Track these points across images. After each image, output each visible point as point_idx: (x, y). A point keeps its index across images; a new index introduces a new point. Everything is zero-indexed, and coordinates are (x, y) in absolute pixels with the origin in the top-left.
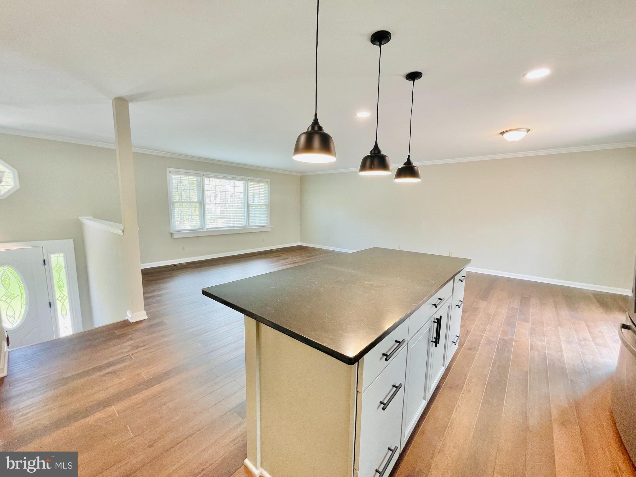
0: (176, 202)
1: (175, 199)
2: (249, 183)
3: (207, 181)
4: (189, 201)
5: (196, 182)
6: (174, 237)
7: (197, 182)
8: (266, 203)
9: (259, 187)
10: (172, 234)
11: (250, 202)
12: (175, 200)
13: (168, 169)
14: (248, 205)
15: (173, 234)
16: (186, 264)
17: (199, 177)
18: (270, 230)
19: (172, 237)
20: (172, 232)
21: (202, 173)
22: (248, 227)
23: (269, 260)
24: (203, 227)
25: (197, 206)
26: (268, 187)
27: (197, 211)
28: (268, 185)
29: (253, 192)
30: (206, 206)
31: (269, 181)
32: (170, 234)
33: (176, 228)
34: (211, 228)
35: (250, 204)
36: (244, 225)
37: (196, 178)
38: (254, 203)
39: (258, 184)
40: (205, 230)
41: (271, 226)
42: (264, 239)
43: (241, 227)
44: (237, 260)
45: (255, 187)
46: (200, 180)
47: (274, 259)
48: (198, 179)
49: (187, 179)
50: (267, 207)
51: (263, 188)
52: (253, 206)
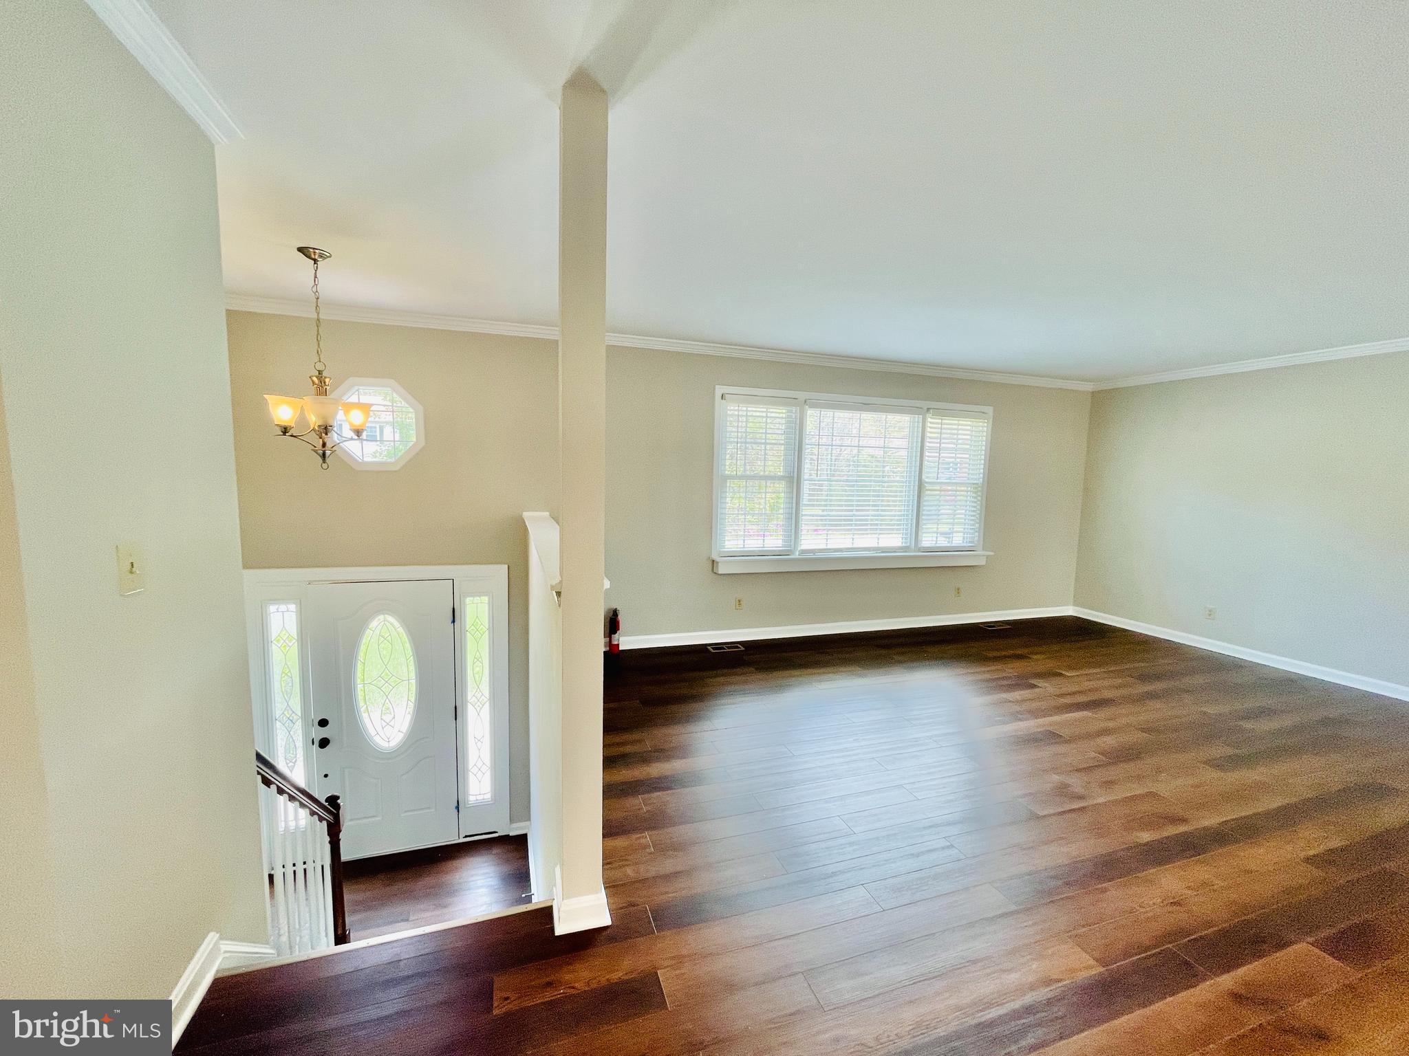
0: (731, 477)
1: (729, 468)
2: (929, 420)
3: (812, 416)
4: (762, 473)
5: (784, 421)
6: (721, 572)
7: (787, 423)
8: (976, 480)
9: (956, 431)
10: (715, 564)
11: (926, 478)
12: (729, 471)
13: (719, 390)
14: (921, 485)
15: (718, 563)
16: (742, 649)
17: (794, 409)
18: (983, 562)
19: (714, 571)
20: (715, 556)
21: (802, 395)
22: (915, 552)
23: (988, 669)
24: (793, 546)
25: (781, 486)
26: (985, 429)
27: (781, 501)
28: (986, 424)
29: (938, 445)
30: (806, 487)
31: (990, 410)
32: (711, 563)
33: (726, 547)
34: (813, 551)
35: (927, 483)
36: (904, 545)
37: (784, 411)
38: (938, 481)
39: (956, 422)
40: (796, 555)
41: (983, 550)
42: (958, 589)
43: (895, 552)
44: (883, 652)
45: (944, 431)
46: (796, 416)
47: (1012, 669)
48: (791, 412)
49: (761, 414)
50: (976, 493)
51: (969, 432)
52: (935, 488)
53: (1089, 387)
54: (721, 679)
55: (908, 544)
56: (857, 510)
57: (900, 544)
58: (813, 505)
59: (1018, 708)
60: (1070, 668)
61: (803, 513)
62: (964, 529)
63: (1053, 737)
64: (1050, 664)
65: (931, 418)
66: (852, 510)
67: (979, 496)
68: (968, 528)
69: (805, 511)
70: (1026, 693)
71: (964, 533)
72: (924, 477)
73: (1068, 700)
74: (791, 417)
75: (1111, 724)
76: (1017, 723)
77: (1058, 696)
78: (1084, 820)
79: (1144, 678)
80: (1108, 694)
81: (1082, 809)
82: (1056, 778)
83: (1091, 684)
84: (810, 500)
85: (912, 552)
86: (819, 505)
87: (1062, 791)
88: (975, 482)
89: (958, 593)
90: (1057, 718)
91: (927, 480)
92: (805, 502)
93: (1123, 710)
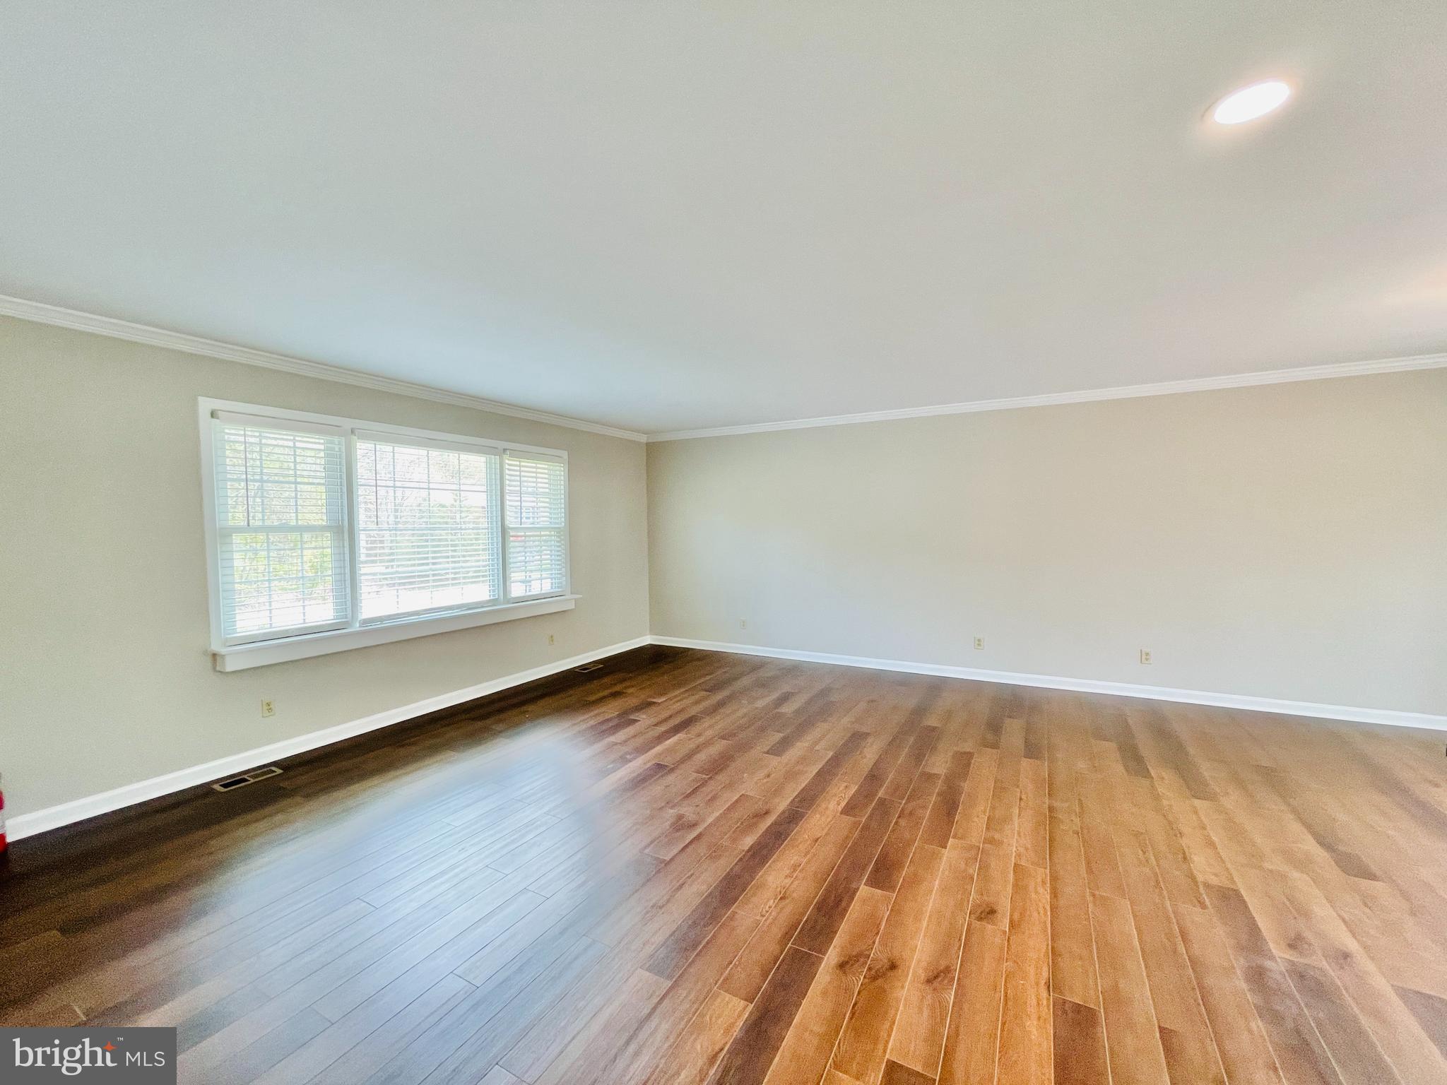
0: (238, 530)
1: (234, 518)
3: (363, 448)
4: (293, 523)
5: (322, 454)
6: (229, 669)
7: (327, 456)
8: (558, 523)
9: (534, 475)
10: (218, 658)
11: (511, 521)
12: (231, 523)
13: (205, 404)
14: (504, 530)
15: (223, 656)
16: (279, 771)
17: (336, 439)
18: (571, 606)
19: (218, 668)
20: (216, 647)
21: (347, 423)
22: (504, 604)
23: (592, 714)
24: (350, 616)
25: (327, 540)
26: (562, 473)
27: (328, 559)
28: (562, 469)
29: (518, 488)
30: (362, 540)
31: (565, 454)
32: (209, 659)
33: (238, 630)
34: (381, 619)
35: (509, 528)
36: (492, 598)
37: (322, 441)
38: (522, 526)
39: (534, 465)
40: (356, 627)
41: (571, 593)
42: (552, 637)
43: (483, 607)
44: (480, 724)
45: (522, 474)
46: (340, 448)
47: (611, 710)
48: (332, 442)
49: (286, 443)
50: (559, 537)
51: (546, 476)
52: (519, 534)
53: (644, 439)
54: (241, 832)
55: (497, 597)
56: (434, 564)
57: (488, 598)
58: (373, 562)
59: (625, 749)
60: (661, 695)
61: (361, 572)
62: (552, 574)
63: (660, 769)
64: (642, 696)
65: (508, 460)
66: (428, 564)
67: (563, 540)
68: (555, 574)
69: (364, 570)
70: (630, 730)
71: (552, 579)
72: (507, 523)
73: (663, 728)
74: (333, 449)
75: (701, 740)
76: (627, 766)
77: (655, 725)
78: (702, 849)
79: (713, 689)
80: (693, 711)
81: (698, 837)
82: (671, 813)
83: (678, 706)
84: (368, 555)
85: (500, 605)
86: (381, 561)
87: (681, 825)
88: (557, 526)
89: (552, 641)
90: (659, 749)
91: (511, 526)
92: (363, 558)
93: (707, 722)
